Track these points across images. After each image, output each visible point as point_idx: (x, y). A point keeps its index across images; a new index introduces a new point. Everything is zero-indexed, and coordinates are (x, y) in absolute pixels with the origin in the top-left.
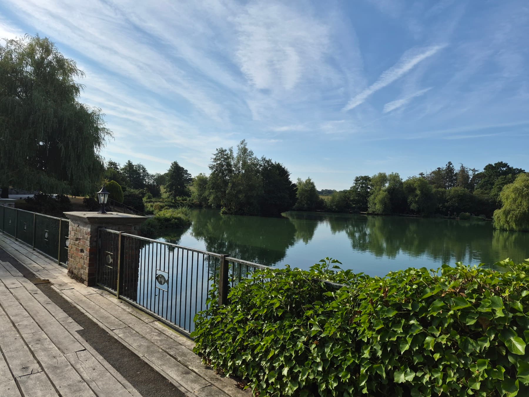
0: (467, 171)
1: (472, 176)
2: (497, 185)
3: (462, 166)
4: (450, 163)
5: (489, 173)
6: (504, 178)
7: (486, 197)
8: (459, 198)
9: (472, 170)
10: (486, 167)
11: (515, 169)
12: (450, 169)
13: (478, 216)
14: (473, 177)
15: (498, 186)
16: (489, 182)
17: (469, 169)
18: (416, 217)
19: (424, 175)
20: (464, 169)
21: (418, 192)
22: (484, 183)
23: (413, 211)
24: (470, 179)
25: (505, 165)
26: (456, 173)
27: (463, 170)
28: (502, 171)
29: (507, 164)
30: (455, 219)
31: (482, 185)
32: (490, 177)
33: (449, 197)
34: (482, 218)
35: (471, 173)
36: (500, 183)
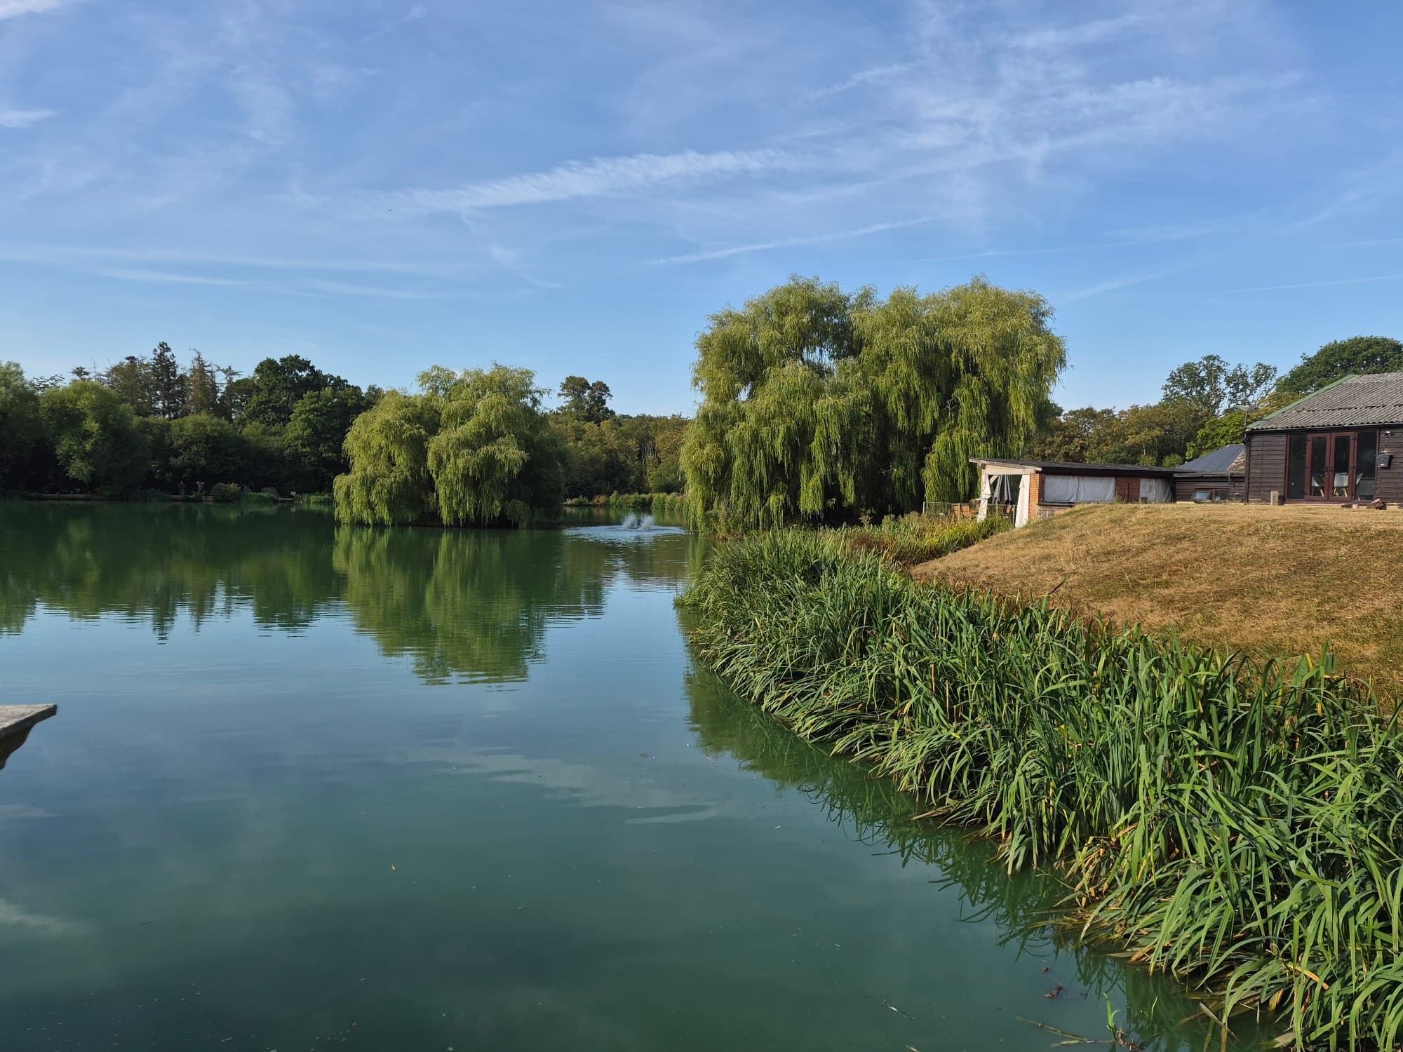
0: (211, 372)
1: (225, 386)
2: (300, 414)
3: (199, 359)
4: (164, 347)
5: (269, 381)
6: (315, 397)
7: (275, 442)
8: (210, 446)
9: (222, 370)
10: (261, 364)
11: (326, 377)
12: (164, 364)
13: (260, 492)
14: (227, 388)
15: (303, 416)
16: (271, 405)
17: (215, 368)
18: (87, 499)
19: (87, 374)
20: (202, 365)
21: (92, 425)
22: (257, 406)
23: (74, 484)
24: (219, 395)
25: (305, 365)
26: (182, 377)
27: (201, 370)
28: (299, 378)
29: (309, 362)
30: (201, 501)
31: (254, 412)
32: (271, 392)
33: (180, 442)
34: (272, 498)
35: (221, 379)
36: (307, 408)
